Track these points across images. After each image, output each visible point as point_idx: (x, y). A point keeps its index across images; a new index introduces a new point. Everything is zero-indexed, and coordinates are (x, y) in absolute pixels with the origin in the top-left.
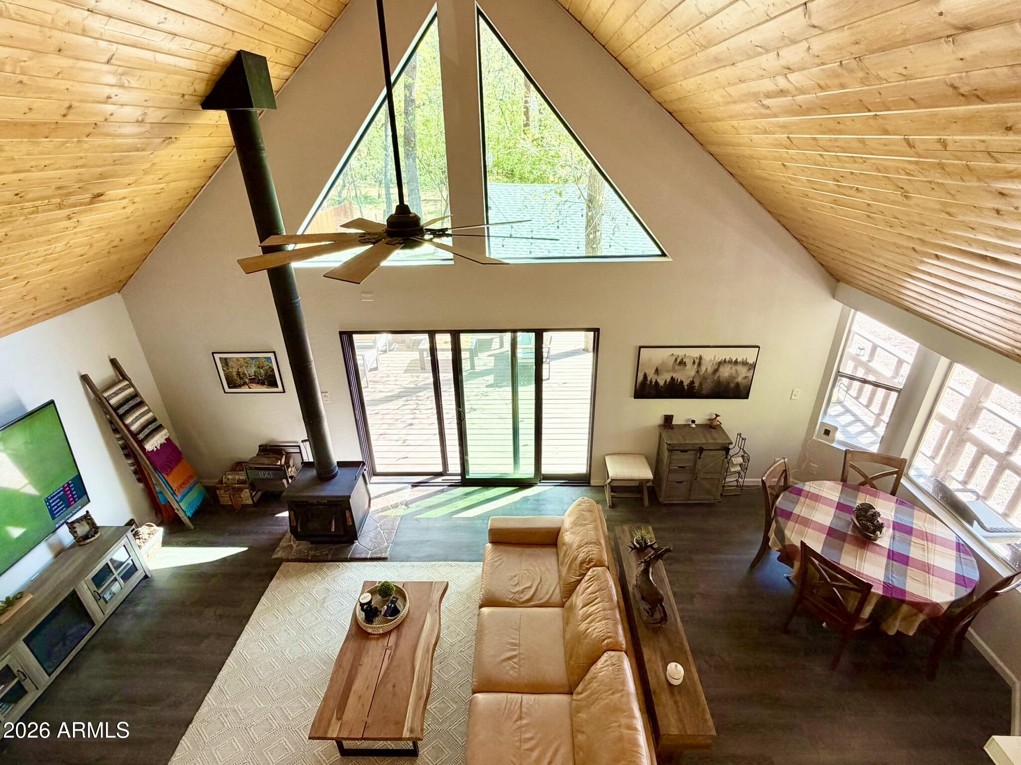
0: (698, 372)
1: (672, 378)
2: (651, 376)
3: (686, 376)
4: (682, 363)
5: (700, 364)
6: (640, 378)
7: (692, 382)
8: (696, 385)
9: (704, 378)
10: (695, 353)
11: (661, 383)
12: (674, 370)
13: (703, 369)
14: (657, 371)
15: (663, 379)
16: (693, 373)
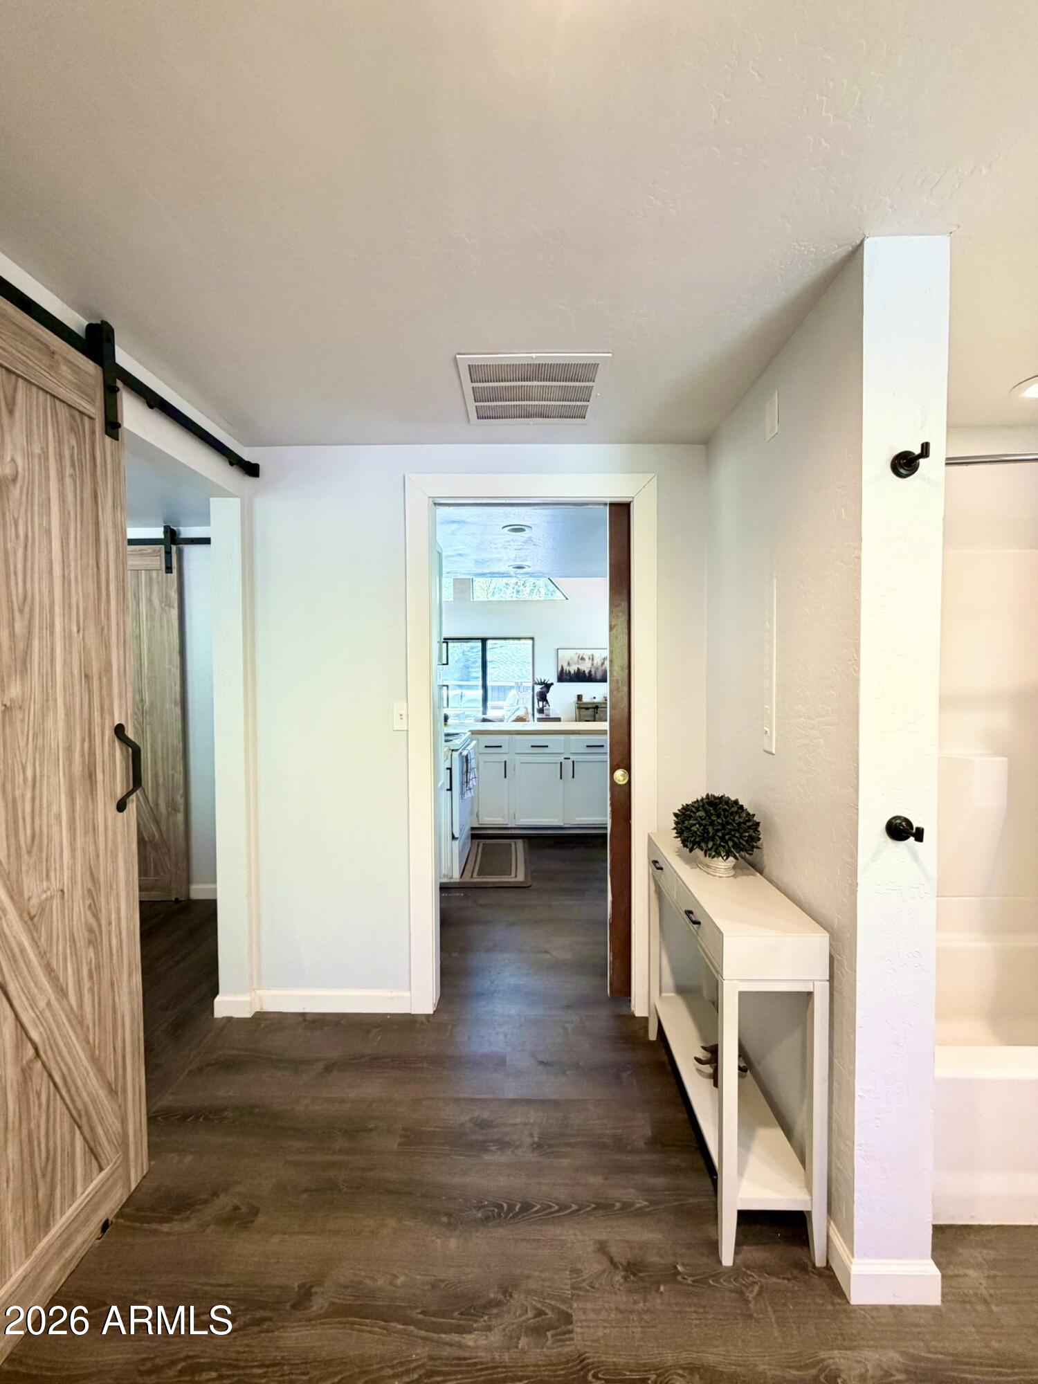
0: (593, 665)
1: (578, 669)
2: (566, 668)
3: (586, 667)
4: (583, 659)
5: (593, 659)
6: (560, 669)
7: (590, 672)
8: (593, 673)
9: (597, 669)
10: (589, 653)
11: (572, 672)
12: (578, 663)
13: (595, 662)
14: (569, 664)
15: (573, 669)
16: (590, 665)
